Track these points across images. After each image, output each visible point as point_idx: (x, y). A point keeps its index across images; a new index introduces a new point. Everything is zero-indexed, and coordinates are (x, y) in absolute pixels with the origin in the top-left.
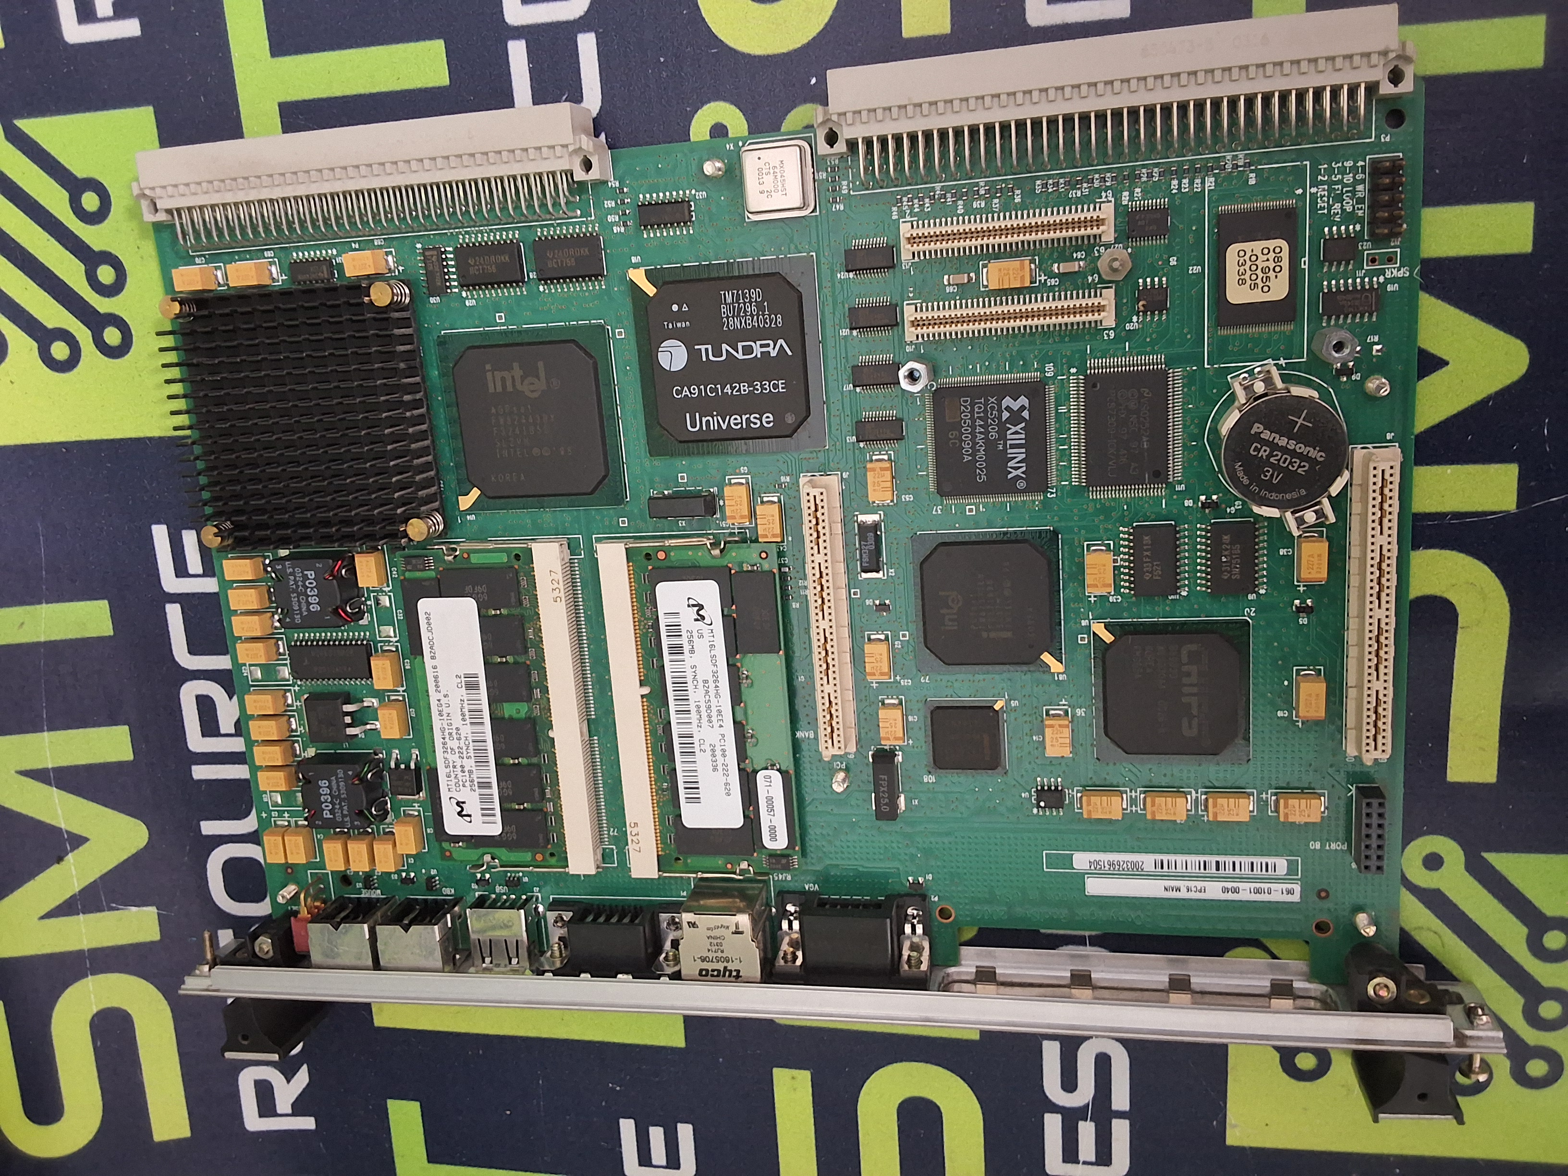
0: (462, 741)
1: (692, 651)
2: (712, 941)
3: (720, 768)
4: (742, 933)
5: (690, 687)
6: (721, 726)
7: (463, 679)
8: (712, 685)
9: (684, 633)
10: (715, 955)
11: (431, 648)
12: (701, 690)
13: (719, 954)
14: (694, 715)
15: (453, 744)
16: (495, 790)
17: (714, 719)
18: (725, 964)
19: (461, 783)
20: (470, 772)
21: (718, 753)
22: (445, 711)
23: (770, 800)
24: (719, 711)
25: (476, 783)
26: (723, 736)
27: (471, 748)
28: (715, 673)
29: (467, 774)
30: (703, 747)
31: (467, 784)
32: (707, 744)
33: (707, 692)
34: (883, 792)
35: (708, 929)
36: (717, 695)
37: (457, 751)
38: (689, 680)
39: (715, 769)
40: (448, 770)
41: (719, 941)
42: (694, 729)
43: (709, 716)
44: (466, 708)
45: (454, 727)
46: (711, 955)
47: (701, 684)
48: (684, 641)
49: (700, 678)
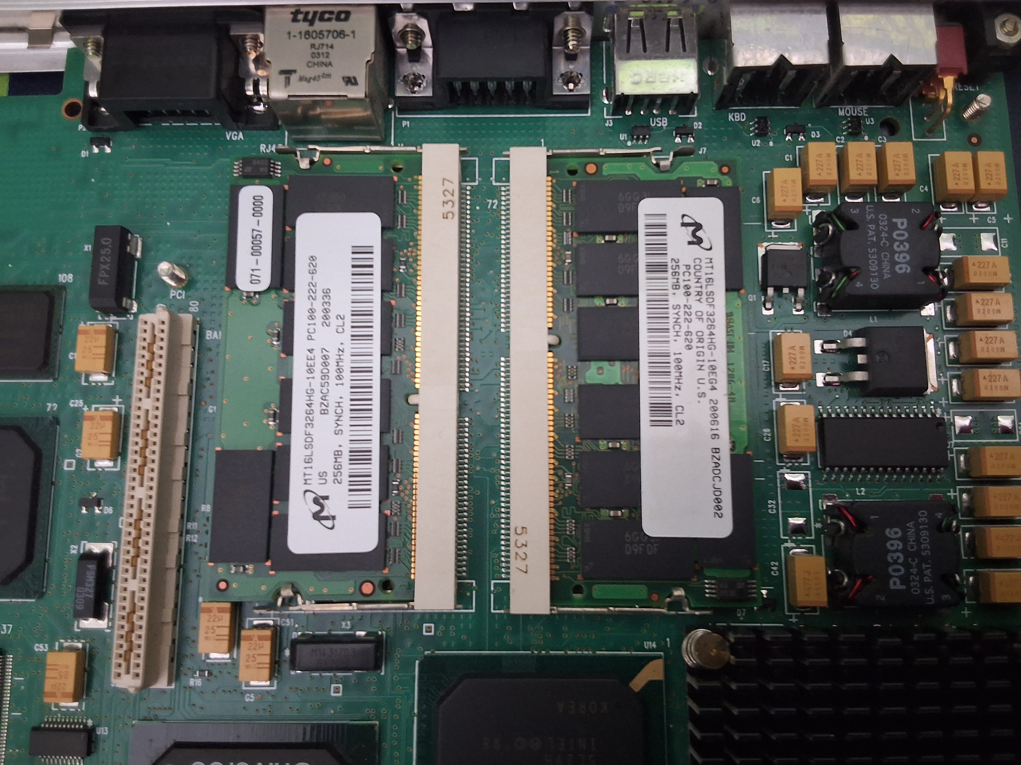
0: (684, 329)
1: (338, 454)
2: (325, 60)
3: (320, 294)
4: (283, 72)
5: (347, 405)
6: (310, 351)
7: (673, 418)
8: (316, 408)
9: (346, 479)
10: (325, 41)
11: (717, 465)
12: (332, 400)
13: (317, 42)
14: (347, 365)
15: (697, 326)
16: (643, 260)
17: (319, 361)
18: (311, 29)
19: (692, 271)
20: (676, 287)
21: (319, 314)
22: (704, 374)
23: (256, 250)
24: (310, 371)
25: (670, 271)
26: (310, 338)
27: (671, 321)
28: (310, 423)
29: (682, 284)
30: (340, 322)
31: (682, 269)
32: (333, 327)
33: (324, 398)
34: (105, 263)
35: (329, 76)
36: (310, 393)
37: (693, 317)
38: (347, 414)
39: (327, 293)
40: (710, 289)
41: (316, 60)
42: (349, 346)
43: (325, 364)
44: (673, 378)
45: (694, 350)
46: (329, 40)
47: (331, 409)
48: (347, 468)
49: (331, 417)
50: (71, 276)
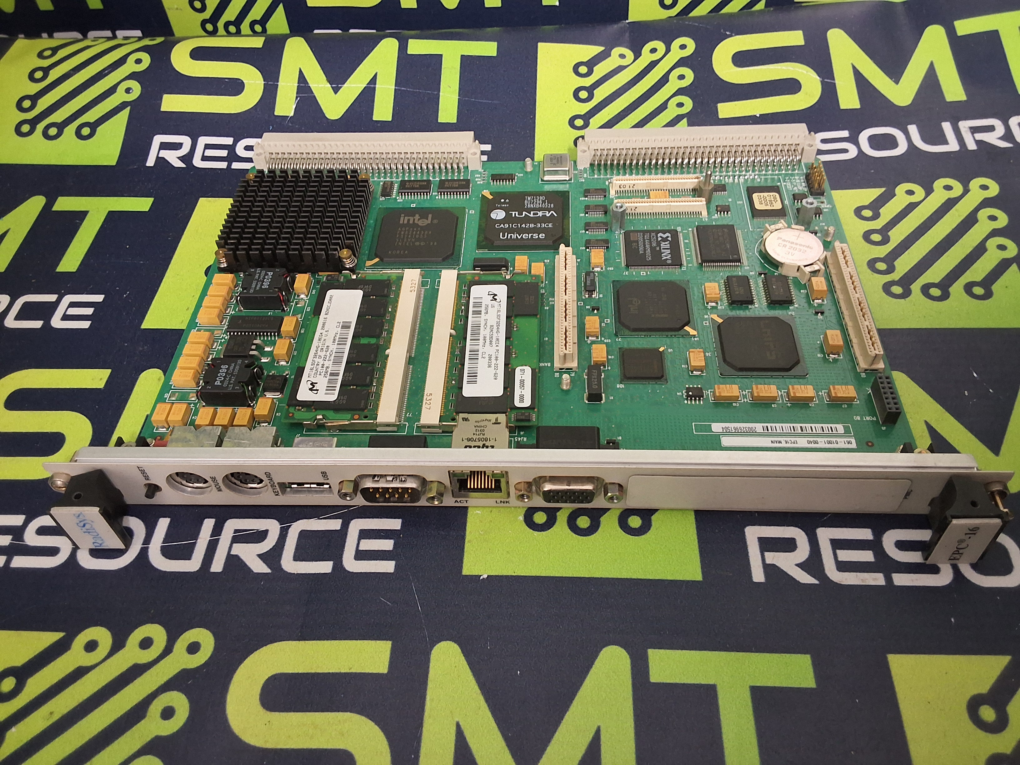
0: (328, 353)
1: (487, 313)
2: (478, 428)
3: (493, 366)
4: (499, 423)
5: (482, 328)
6: (497, 346)
7: (341, 324)
8: (495, 327)
9: (483, 306)
10: (478, 437)
11: (328, 310)
12: (488, 329)
13: (481, 436)
14: (481, 341)
15: (323, 354)
16: (340, 378)
17: (494, 342)
18: (484, 442)
19: (318, 373)
20: (327, 367)
21: (493, 358)
22: (323, 338)
23: (522, 382)
24: (498, 339)
25: (329, 373)
26: (498, 350)
27: (333, 355)
28: (498, 324)
29: (325, 368)
30: (484, 356)
31: (323, 374)
32: (487, 354)
33: (492, 331)
34: (595, 378)
35: (476, 422)
36: (498, 331)
37: (323, 357)
38: (482, 326)
39: (489, 366)
40: (313, 366)
41: (482, 428)
42: (480, 348)
43: (491, 341)
44: (338, 336)
45: (326, 346)
46: (475, 437)
47: (488, 327)
48: (483, 309)
49: (488, 325)
50: (618, 387)
